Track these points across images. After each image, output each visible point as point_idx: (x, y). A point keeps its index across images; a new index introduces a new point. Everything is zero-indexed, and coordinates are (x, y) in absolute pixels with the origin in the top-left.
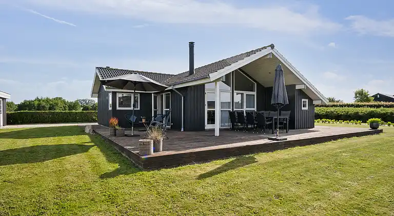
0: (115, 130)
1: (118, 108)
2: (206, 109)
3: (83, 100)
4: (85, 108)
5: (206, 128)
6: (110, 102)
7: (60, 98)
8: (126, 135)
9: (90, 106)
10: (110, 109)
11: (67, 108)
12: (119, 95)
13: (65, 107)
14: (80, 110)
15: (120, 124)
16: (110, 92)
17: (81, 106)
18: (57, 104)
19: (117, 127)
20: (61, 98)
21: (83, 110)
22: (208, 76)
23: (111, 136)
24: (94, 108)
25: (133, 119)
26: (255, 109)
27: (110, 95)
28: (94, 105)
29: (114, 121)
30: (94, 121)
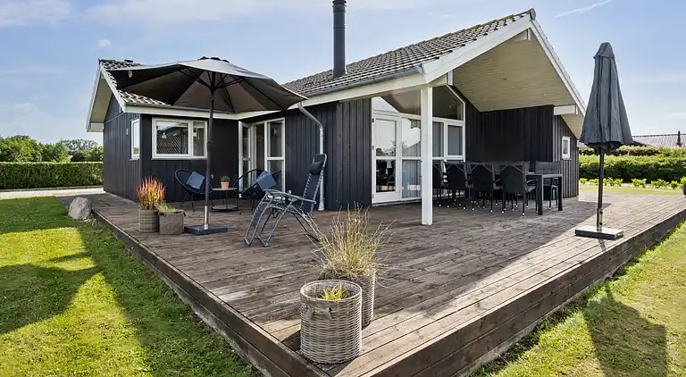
0: (157, 215)
1: (155, 155)
2: (375, 158)
3: (74, 142)
4: (77, 157)
5: (373, 202)
6: (136, 142)
7: (25, 138)
8: (187, 230)
9: (87, 152)
10: (136, 156)
11: (40, 157)
12: (160, 125)
13: (34, 155)
14: (67, 160)
15: (169, 199)
16: (135, 116)
17: (70, 153)
18: (17, 149)
19: (163, 208)
20: (27, 137)
21: (72, 160)
22: (420, 69)
23: (145, 233)
24: (95, 157)
25: (196, 181)
26: (463, 157)
27: (136, 126)
28: (96, 150)
29: (153, 191)
30: (95, 184)
